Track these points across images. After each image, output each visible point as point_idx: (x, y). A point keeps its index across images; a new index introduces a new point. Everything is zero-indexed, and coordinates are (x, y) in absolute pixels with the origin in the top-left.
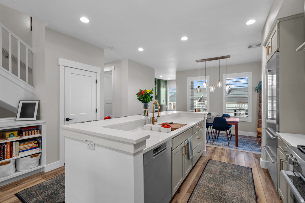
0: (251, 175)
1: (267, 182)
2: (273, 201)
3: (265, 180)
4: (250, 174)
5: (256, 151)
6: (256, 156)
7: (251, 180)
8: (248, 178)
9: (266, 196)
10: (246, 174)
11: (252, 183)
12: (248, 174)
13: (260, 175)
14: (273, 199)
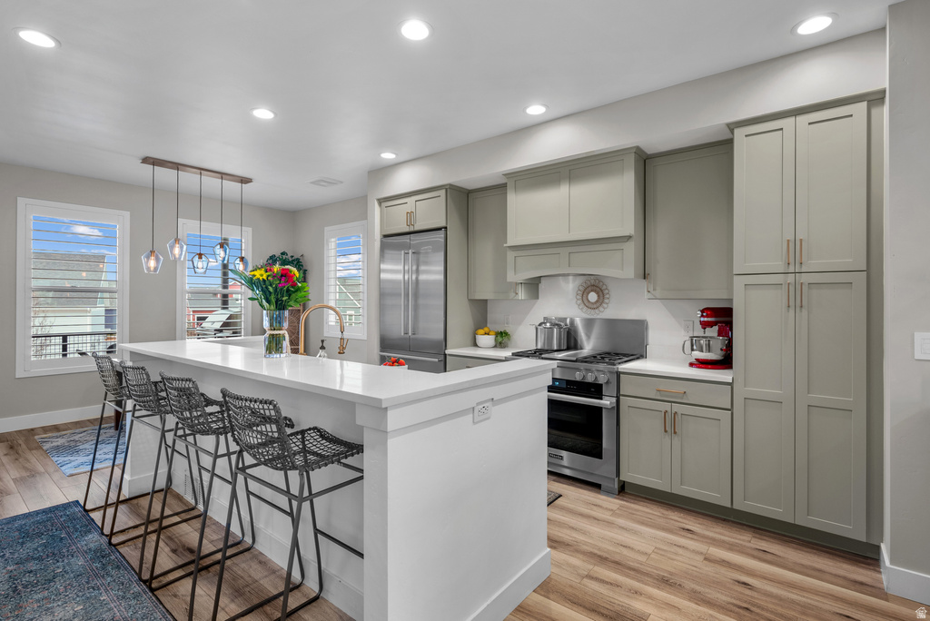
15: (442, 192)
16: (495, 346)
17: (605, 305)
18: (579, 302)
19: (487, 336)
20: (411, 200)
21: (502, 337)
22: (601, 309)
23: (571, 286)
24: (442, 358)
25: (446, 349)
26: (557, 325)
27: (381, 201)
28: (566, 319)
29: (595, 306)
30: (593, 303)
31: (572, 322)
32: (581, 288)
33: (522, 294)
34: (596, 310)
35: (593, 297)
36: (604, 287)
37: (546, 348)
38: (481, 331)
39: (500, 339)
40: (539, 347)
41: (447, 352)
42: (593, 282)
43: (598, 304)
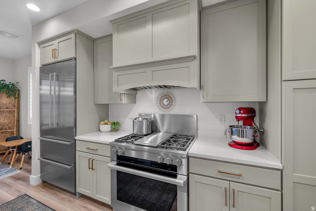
0: (34, 200)
1: (54, 194)
2: (76, 205)
3: (51, 194)
4: (32, 200)
5: (7, 173)
6: (14, 178)
7: (40, 205)
8: (35, 206)
9: (68, 206)
10: (28, 205)
11: (46, 207)
12: (30, 202)
13: (42, 193)
14: (74, 203)
15: (73, 36)
16: (111, 131)
17: (173, 106)
18: (158, 105)
19: (106, 126)
20: (55, 42)
21: (115, 126)
22: (171, 109)
23: (153, 95)
24: (73, 141)
25: (76, 136)
26: (146, 119)
27: (40, 44)
28: (151, 115)
29: (167, 107)
30: (166, 105)
31: (155, 117)
32: (160, 97)
33: (125, 100)
34: (168, 110)
35: (165, 102)
36: (172, 96)
37: (139, 134)
38: (102, 123)
39: (113, 127)
40: (135, 133)
41: (76, 138)
42: (166, 93)
43: (169, 106)
